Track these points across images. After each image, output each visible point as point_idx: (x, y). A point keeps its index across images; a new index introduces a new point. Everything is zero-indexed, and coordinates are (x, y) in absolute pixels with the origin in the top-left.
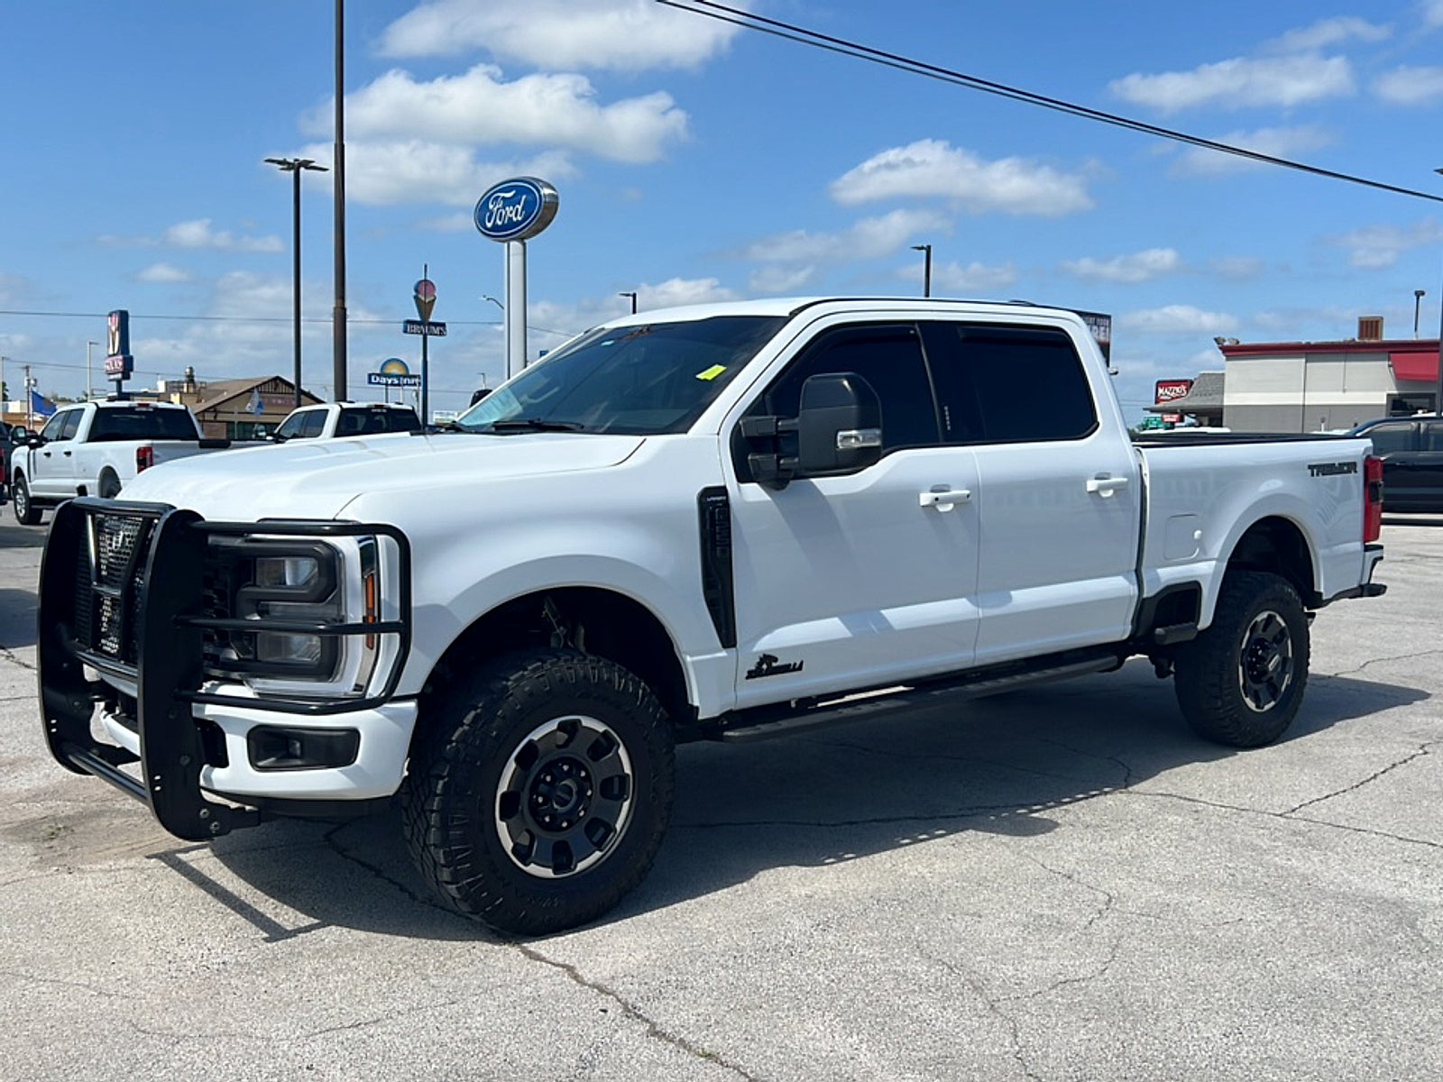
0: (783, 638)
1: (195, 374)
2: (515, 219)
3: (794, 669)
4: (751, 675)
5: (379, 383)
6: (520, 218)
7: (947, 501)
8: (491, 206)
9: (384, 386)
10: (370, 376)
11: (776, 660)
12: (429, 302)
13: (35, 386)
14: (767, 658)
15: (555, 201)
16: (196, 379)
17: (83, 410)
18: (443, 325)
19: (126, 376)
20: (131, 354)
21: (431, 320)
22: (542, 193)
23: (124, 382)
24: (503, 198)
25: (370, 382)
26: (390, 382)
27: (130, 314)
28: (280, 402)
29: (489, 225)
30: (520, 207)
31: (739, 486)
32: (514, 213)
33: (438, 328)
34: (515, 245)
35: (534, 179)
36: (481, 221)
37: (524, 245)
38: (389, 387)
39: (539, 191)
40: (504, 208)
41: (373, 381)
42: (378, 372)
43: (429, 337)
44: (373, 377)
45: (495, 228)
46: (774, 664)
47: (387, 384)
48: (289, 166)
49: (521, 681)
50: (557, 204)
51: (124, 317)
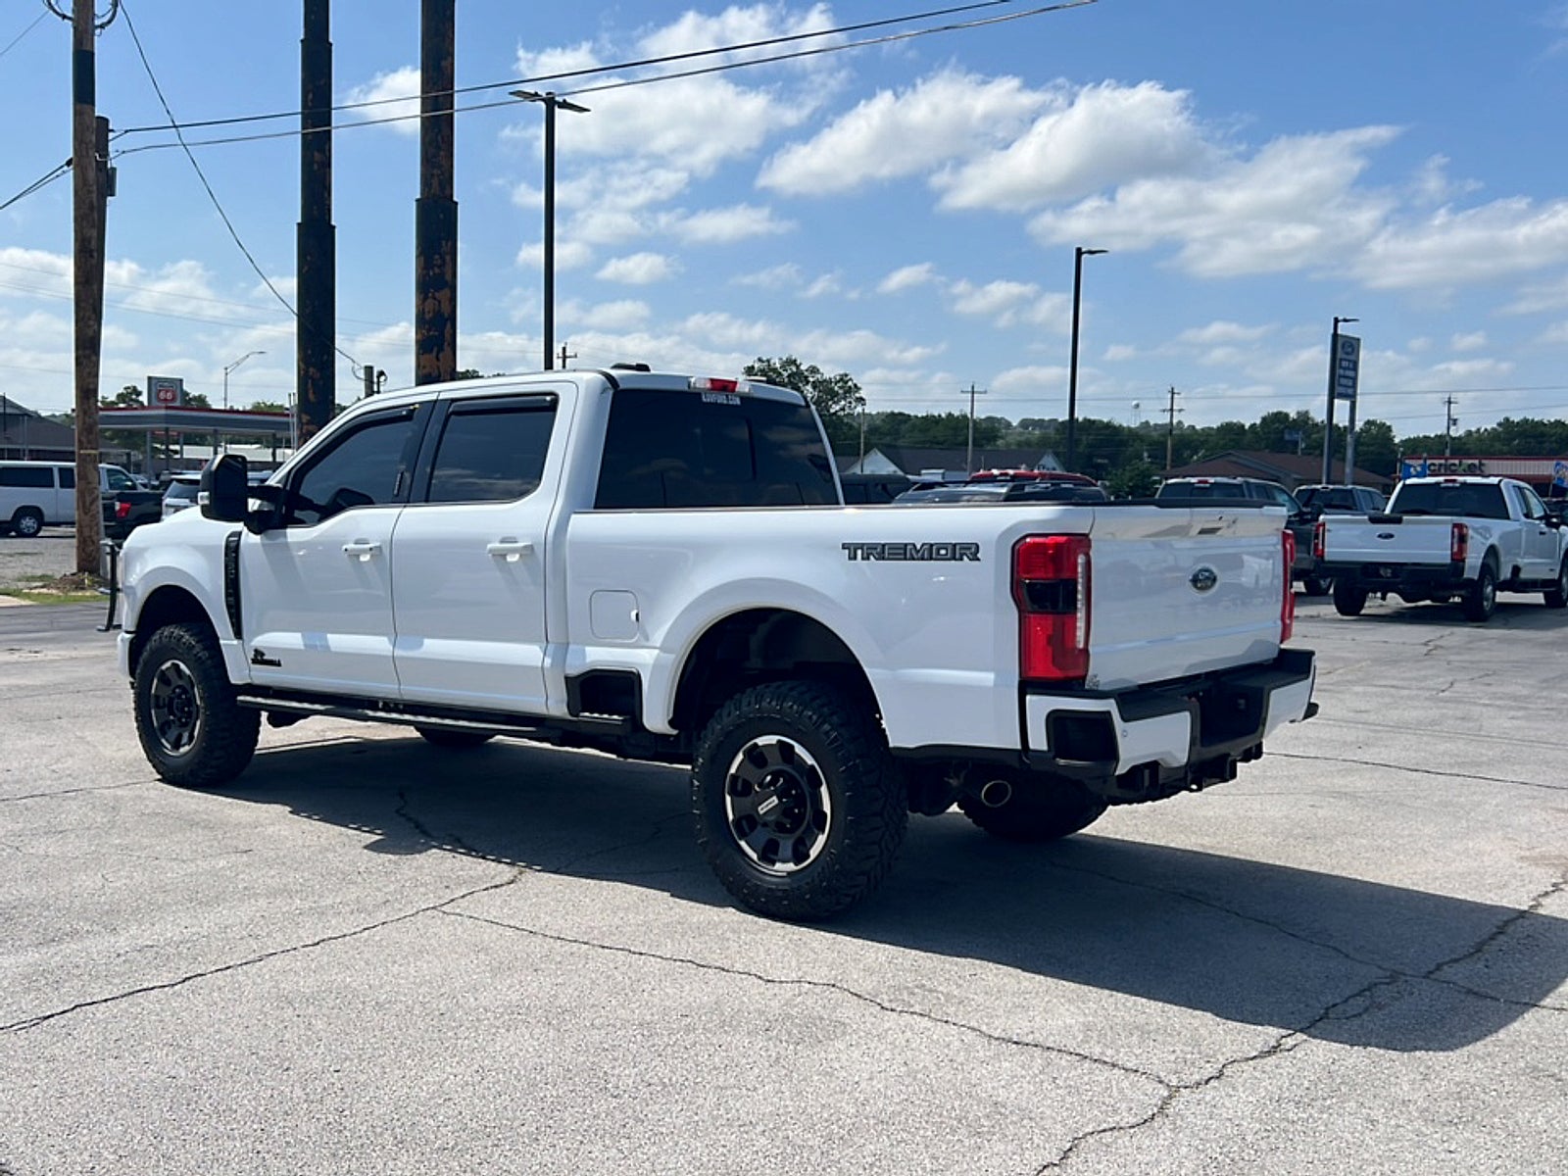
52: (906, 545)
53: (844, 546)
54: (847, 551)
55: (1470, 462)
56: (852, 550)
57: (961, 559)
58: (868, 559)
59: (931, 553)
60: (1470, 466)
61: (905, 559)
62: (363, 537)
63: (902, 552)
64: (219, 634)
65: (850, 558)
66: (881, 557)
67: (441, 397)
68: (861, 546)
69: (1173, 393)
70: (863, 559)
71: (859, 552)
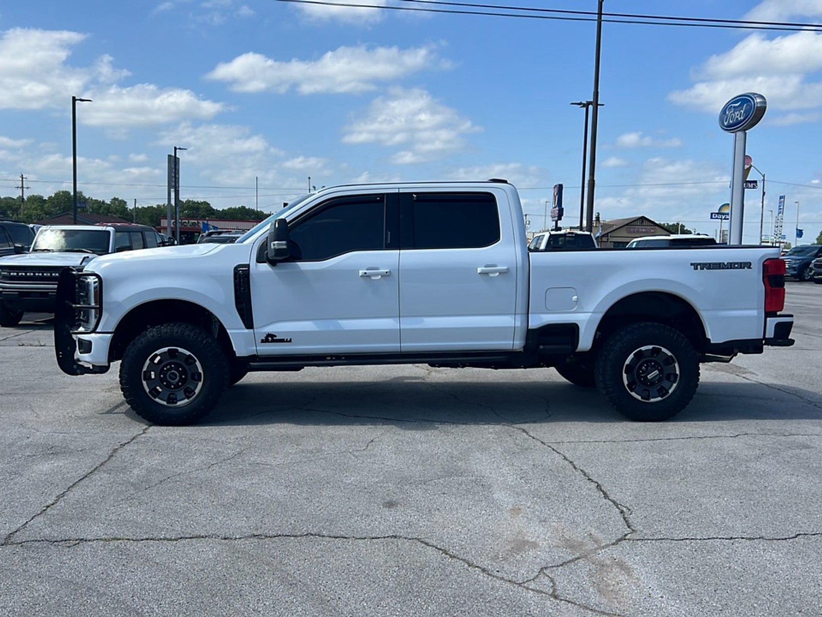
0: (279, 328)
1: (600, 216)
2: (739, 119)
3: (287, 341)
4: (263, 341)
5: (717, 218)
6: (742, 118)
7: (377, 275)
8: (727, 113)
9: (720, 220)
10: (712, 214)
11: (275, 336)
12: (747, 169)
13: (529, 224)
14: (269, 335)
15: (763, 105)
16: (600, 219)
17: (544, 236)
18: (756, 182)
19: (560, 219)
20: (563, 206)
21: (748, 179)
22: (755, 101)
23: (559, 222)
24: (735, 107)
25: (712, 218)
26: (723, 217)
27: (564, 186)
28: (644, 230)
29: (726, 124)
30: (742, 111)
31: (256, 265)
32: (739, 116)
33: (752, 184)
34: (740, 134)
35: (750, 93)
36: (722, 121)
37: (746, 133)
38: (723, 221)
39: (754, 101)
40: (734, 113)
41: (713, 217)
42: (717, 212)
43: (746, 190)
44: (713, 215)
45: (729, 126)
46: (275, 338)
47: (721, 219)
48: (584, 105)
49: (151, 333)
50: (765, 107)
51: (560, 188)
52: (720, 263)
53: (692, 264)
54: (693, 267)
55: (193, 221)
56: (695, 266)
57: (744, 268)
58: (703, 269)
59: (731, 266)
60: (193, 223)
61: (720, 269)
62: (375, 266)
63: (719, 266)
64: (226, 327)
65: (694, 269)
66: (709, 268)
67: (400, 192)
68: (700, 264)
69: (22, 178)
70: (701, 269)
71: (699, 267)
